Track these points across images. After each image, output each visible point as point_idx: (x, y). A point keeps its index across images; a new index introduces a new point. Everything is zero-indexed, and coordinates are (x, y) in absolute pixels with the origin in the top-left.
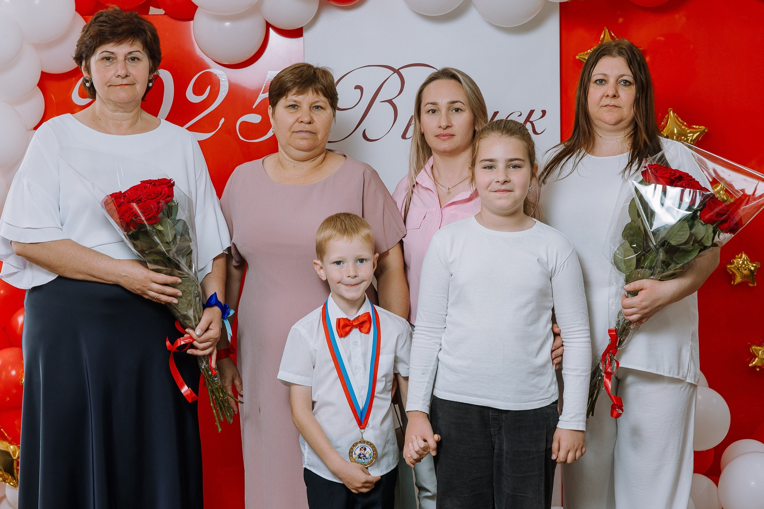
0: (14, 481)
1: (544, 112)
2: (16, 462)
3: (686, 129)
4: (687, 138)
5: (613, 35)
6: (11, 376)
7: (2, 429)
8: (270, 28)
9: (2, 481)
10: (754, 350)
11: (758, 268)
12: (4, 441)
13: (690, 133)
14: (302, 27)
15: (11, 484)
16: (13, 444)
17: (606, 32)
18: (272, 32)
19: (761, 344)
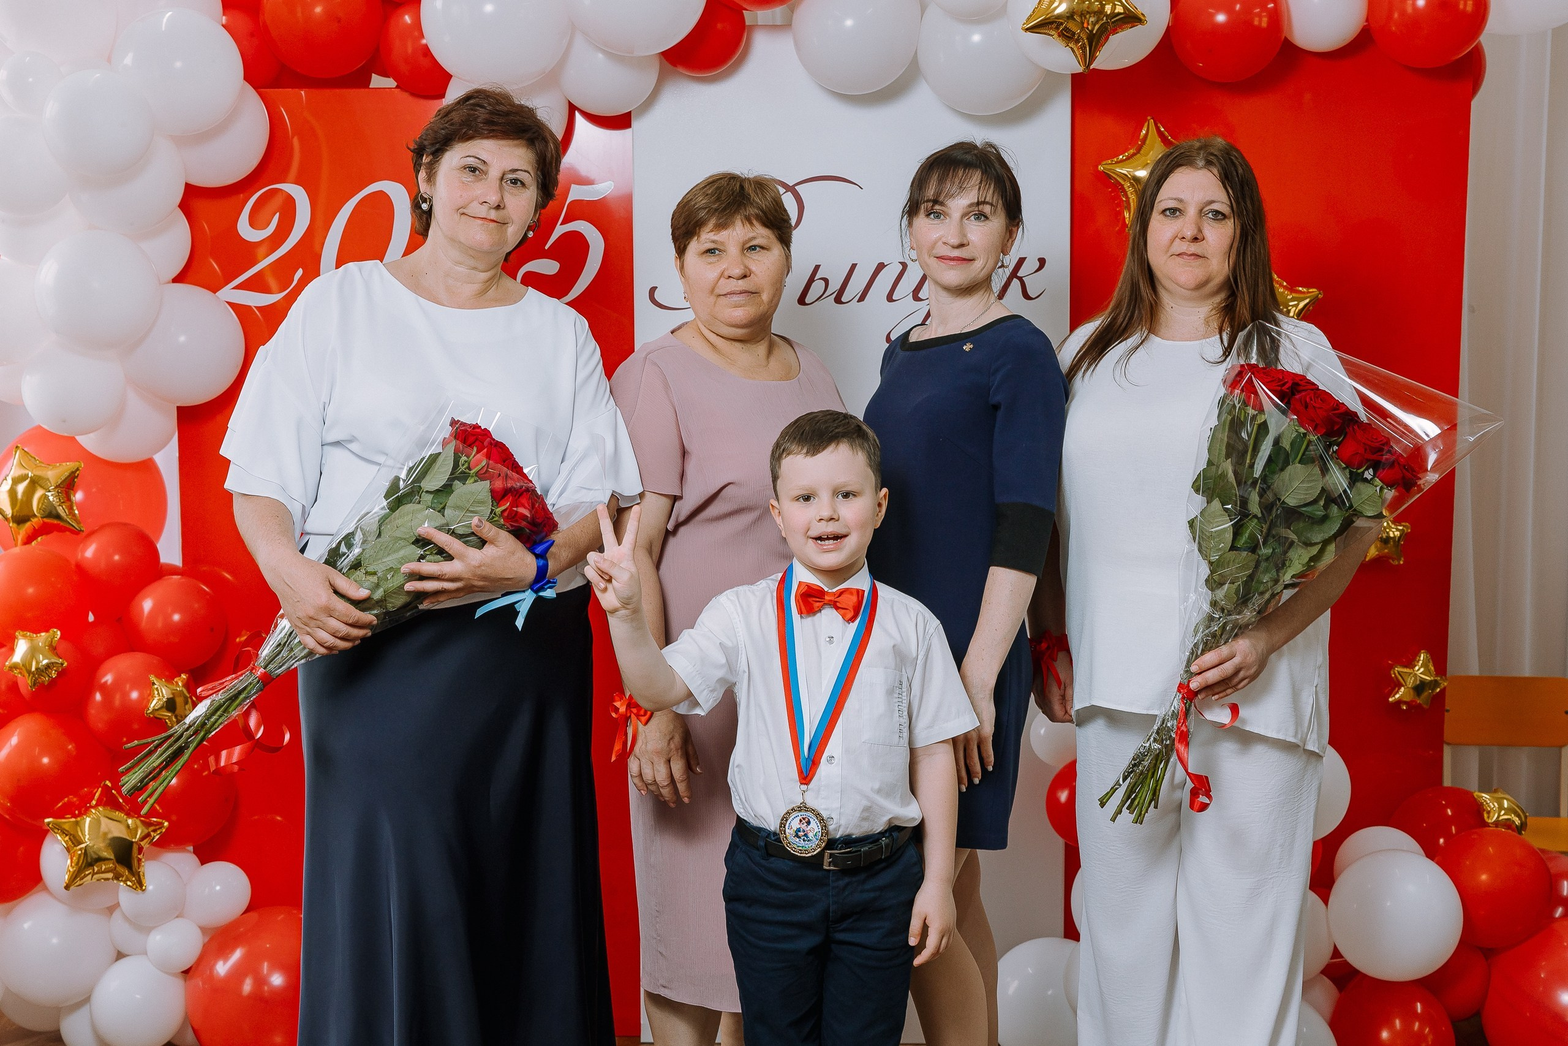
0: (134, 879)
1: (1042, 262)
2: (137, 847)
3: (1286, 293)
4: (1287, 308)
5: (1162, 129)
6: (131, 700)
7: (113, 791)
8: (576, 112)
9: (112, 879)
10: (1397, 674)
11: (1408, 534)
12: (117, 810)
13: (1293, 300)
14: (630, 113)
15: (129, 883)
16: (133, 817)
17: (1150, 127)
18: (579, 120)
19: (1410, 664)
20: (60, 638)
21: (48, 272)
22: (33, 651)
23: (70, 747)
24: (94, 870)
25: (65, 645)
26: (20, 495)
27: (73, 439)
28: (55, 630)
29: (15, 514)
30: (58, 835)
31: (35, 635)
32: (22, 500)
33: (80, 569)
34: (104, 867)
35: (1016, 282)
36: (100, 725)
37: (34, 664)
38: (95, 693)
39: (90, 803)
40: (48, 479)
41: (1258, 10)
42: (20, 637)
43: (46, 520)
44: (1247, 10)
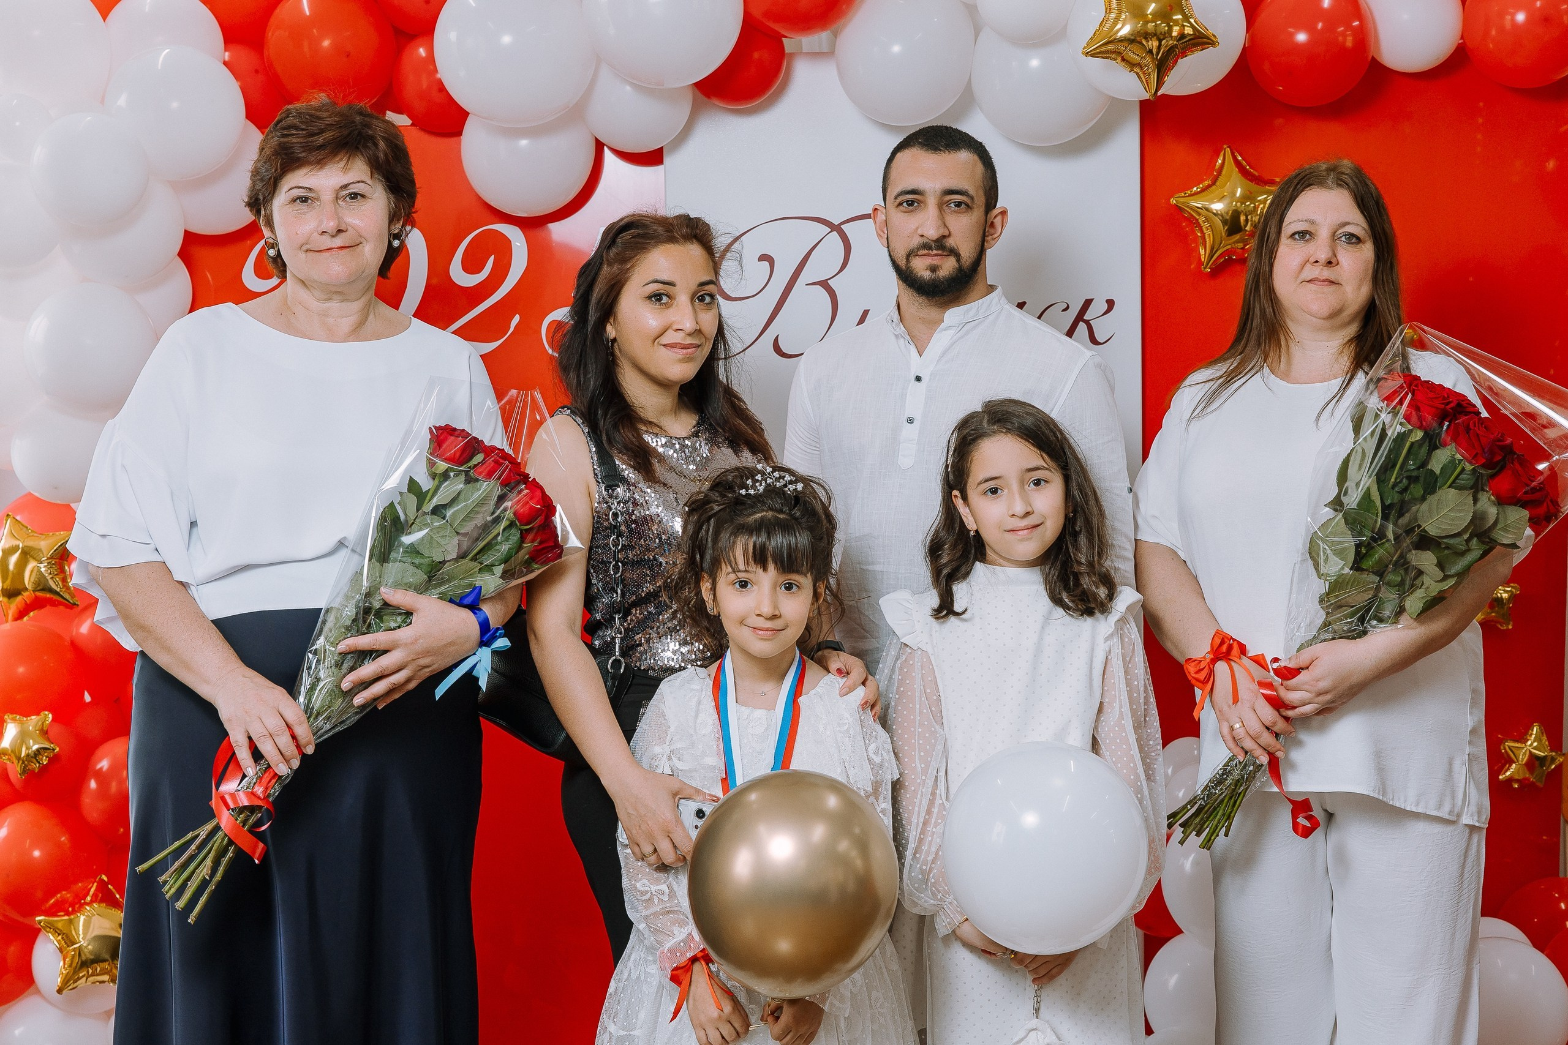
1: (1111, 303)
8: (604, 149)
9: (108, 982)
10: (1508, 749)
11: (1516, 596)
14: (662, 148)
17: (1226, 156)
18: (608, 155)
19: (1522, 738)
20: (52, 720)
21: (38, 328)
22: (23, 736)
23: (63, 839)
24: (88, 972)
25: (57, 729)
26: (11, 567)
27: (68, 507)
28: (46, 713)
29: (5, 587)
30: (50, 935)
31: (25, 719)
32: (13, 573)
33: (74, 646)
34: (98, 969)
35: (1082, 326)
36: (95, 815)
37: (24, 749)
38: (89, 781)
39: (84, 899)
40: (40, 550)
41: (1342, 28)
42: (9, 721)
43: (38, 594)
44: (1330, 27)
